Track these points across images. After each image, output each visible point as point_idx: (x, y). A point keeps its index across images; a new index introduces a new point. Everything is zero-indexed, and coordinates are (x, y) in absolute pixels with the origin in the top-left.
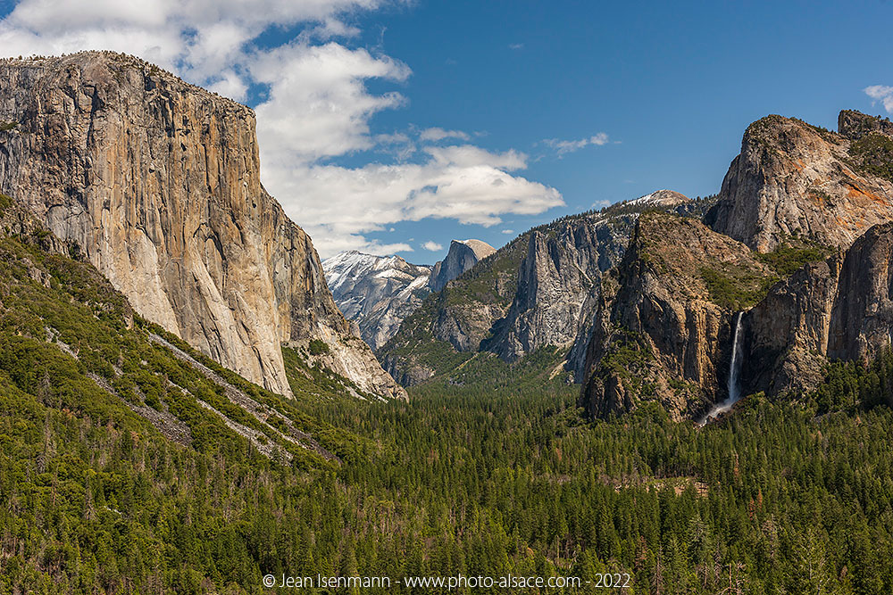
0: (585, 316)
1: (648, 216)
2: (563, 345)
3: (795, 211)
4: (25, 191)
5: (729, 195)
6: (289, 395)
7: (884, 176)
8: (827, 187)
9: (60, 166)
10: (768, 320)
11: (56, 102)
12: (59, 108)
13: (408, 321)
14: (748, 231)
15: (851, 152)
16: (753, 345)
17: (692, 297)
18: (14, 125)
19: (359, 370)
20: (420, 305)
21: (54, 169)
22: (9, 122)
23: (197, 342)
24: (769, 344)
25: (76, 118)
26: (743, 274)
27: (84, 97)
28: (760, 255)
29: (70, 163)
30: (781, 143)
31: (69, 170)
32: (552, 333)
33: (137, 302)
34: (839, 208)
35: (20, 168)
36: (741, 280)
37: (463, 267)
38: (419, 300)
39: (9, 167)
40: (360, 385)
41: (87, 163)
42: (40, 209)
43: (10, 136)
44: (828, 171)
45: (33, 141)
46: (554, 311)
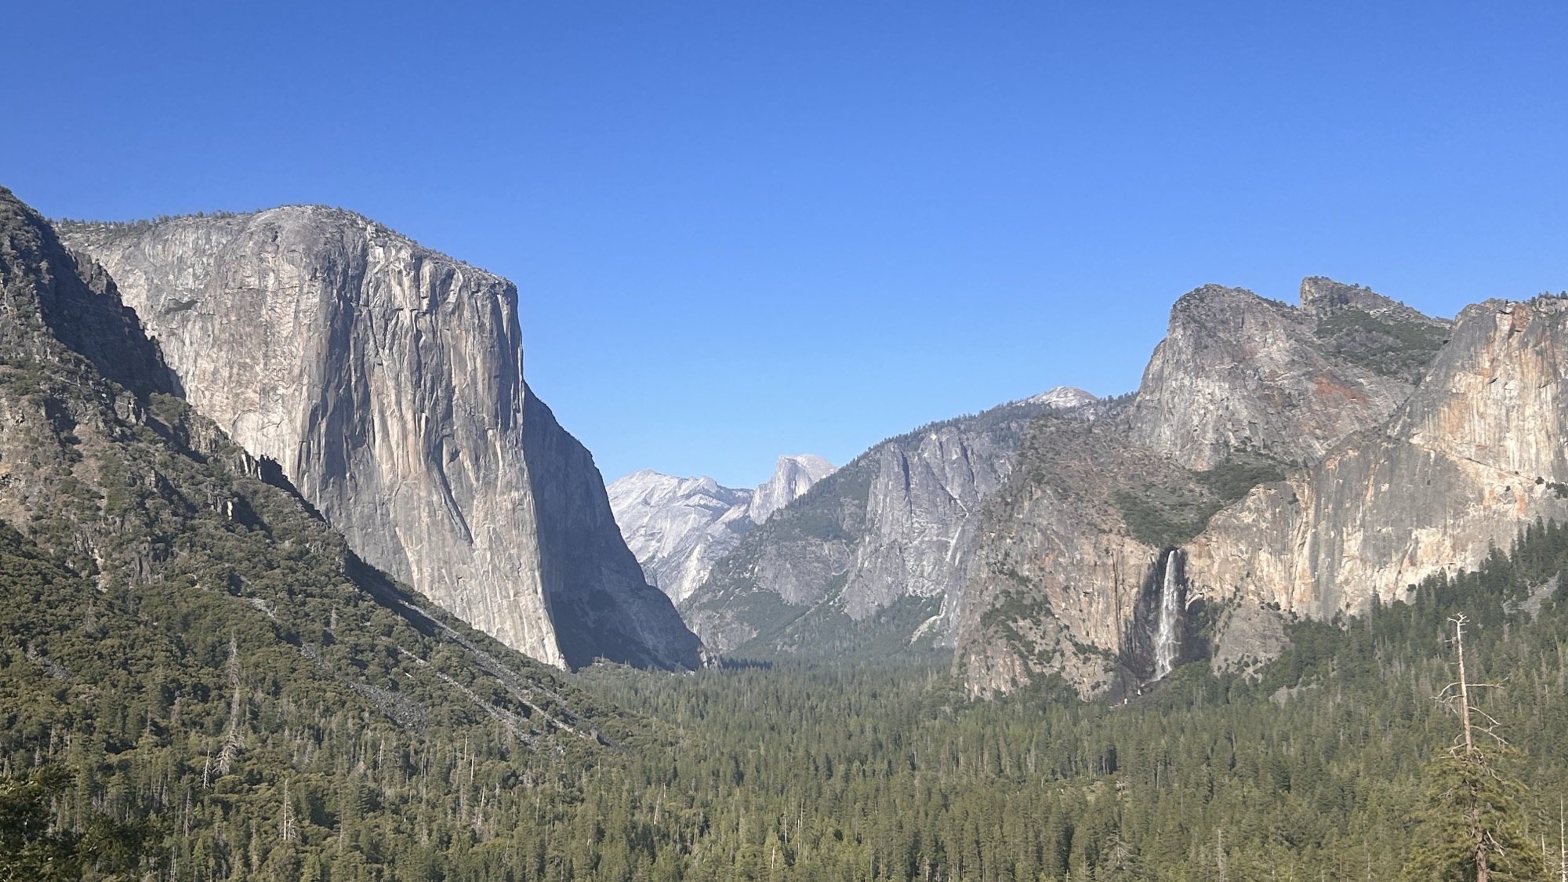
0: (958, 556)
1: (1041, 422)
2: (928, 595)
3: (1244, 414)
4: (207, 393)
5: (1152, 393)
6: (561, 664)
7: (1367, 365)
8: (1285, 381)
9: (253, 358)
10: (1209, 562)
11: (249, 273)
12: (253, 282)
13: (721, 565)
14: (1179, 442)
15: (1320, 333)
16: (1188, 596)
17: (1104, 531)
18: (190, 304)
19: (656, 630)
20: (736, 543)
21: (245, 363)
22: (186, 299)
23: (437, 594)
24: (1211, 594)
25: (275, 293)
26: (1173, 499)
27: (287, 267)
28: (1197, 473)
29: (266, 355)
30: (1223, 322)
31: (266, 364)
32: (913, 580)
33: (357, 541)
34: (1304, 409)
35: (199, 361)
36: (1173, 508)
37: (793, 492)
38: (735, 535)
39: (185, 360)
40: (657, 651)
41: (291, 352)
42: (228, 416)
43: (185, 320)
44: (1287, 359)
45: (217, 327)
46: (916, 548)
